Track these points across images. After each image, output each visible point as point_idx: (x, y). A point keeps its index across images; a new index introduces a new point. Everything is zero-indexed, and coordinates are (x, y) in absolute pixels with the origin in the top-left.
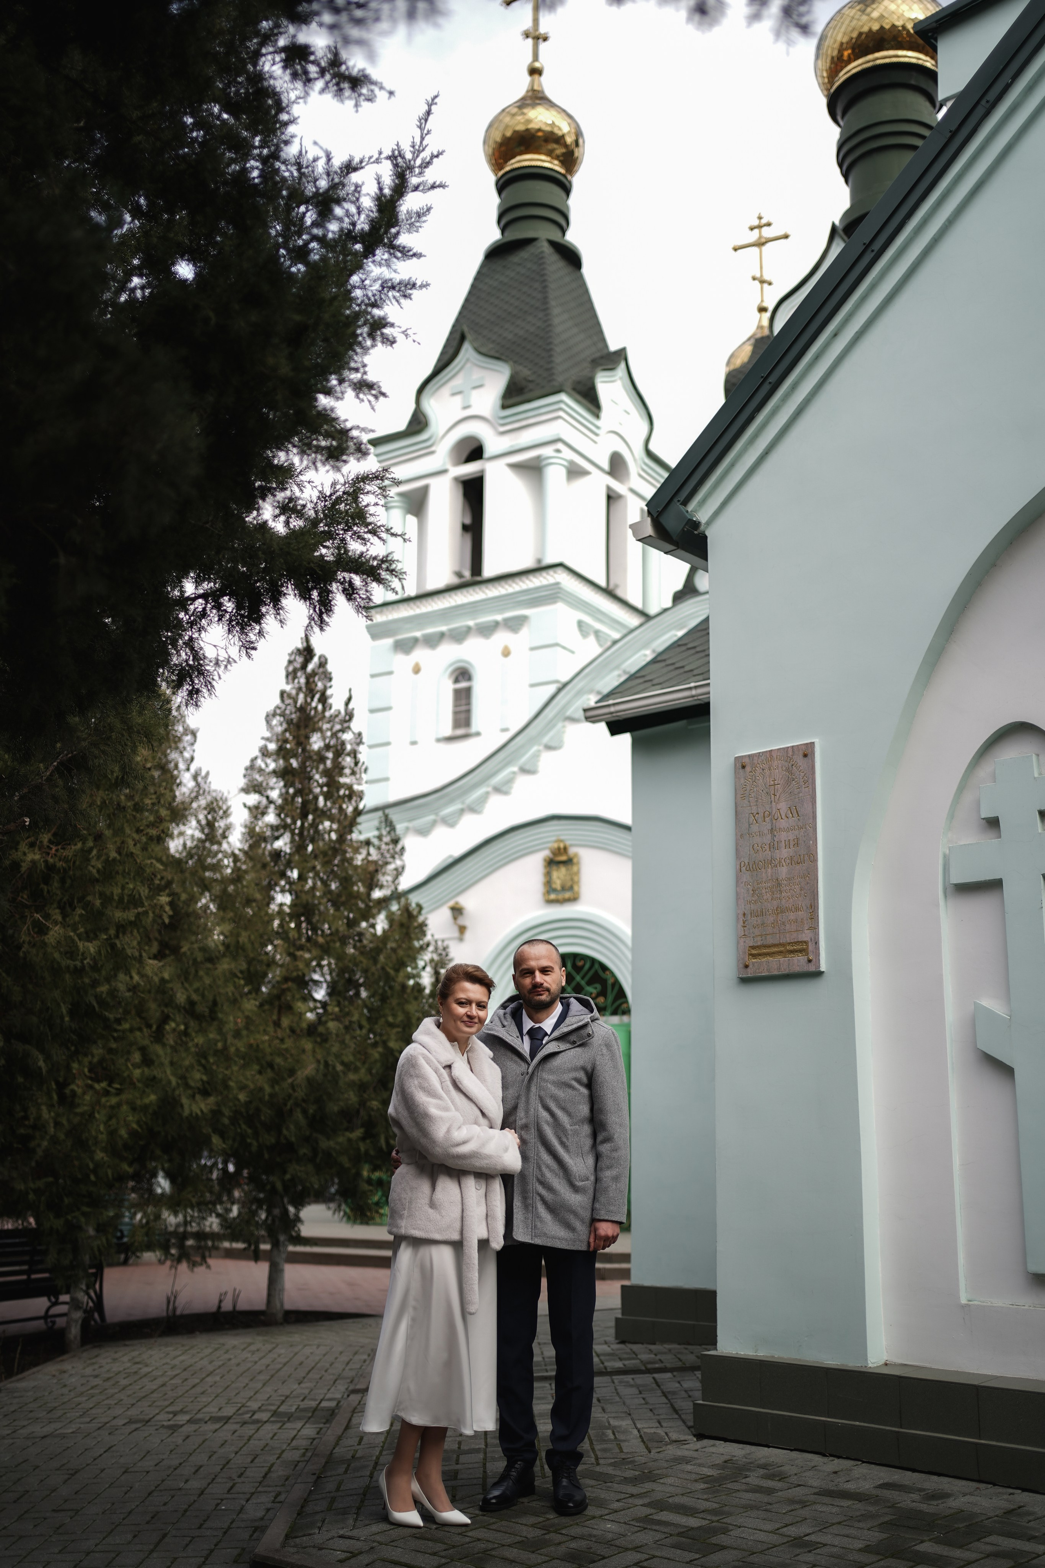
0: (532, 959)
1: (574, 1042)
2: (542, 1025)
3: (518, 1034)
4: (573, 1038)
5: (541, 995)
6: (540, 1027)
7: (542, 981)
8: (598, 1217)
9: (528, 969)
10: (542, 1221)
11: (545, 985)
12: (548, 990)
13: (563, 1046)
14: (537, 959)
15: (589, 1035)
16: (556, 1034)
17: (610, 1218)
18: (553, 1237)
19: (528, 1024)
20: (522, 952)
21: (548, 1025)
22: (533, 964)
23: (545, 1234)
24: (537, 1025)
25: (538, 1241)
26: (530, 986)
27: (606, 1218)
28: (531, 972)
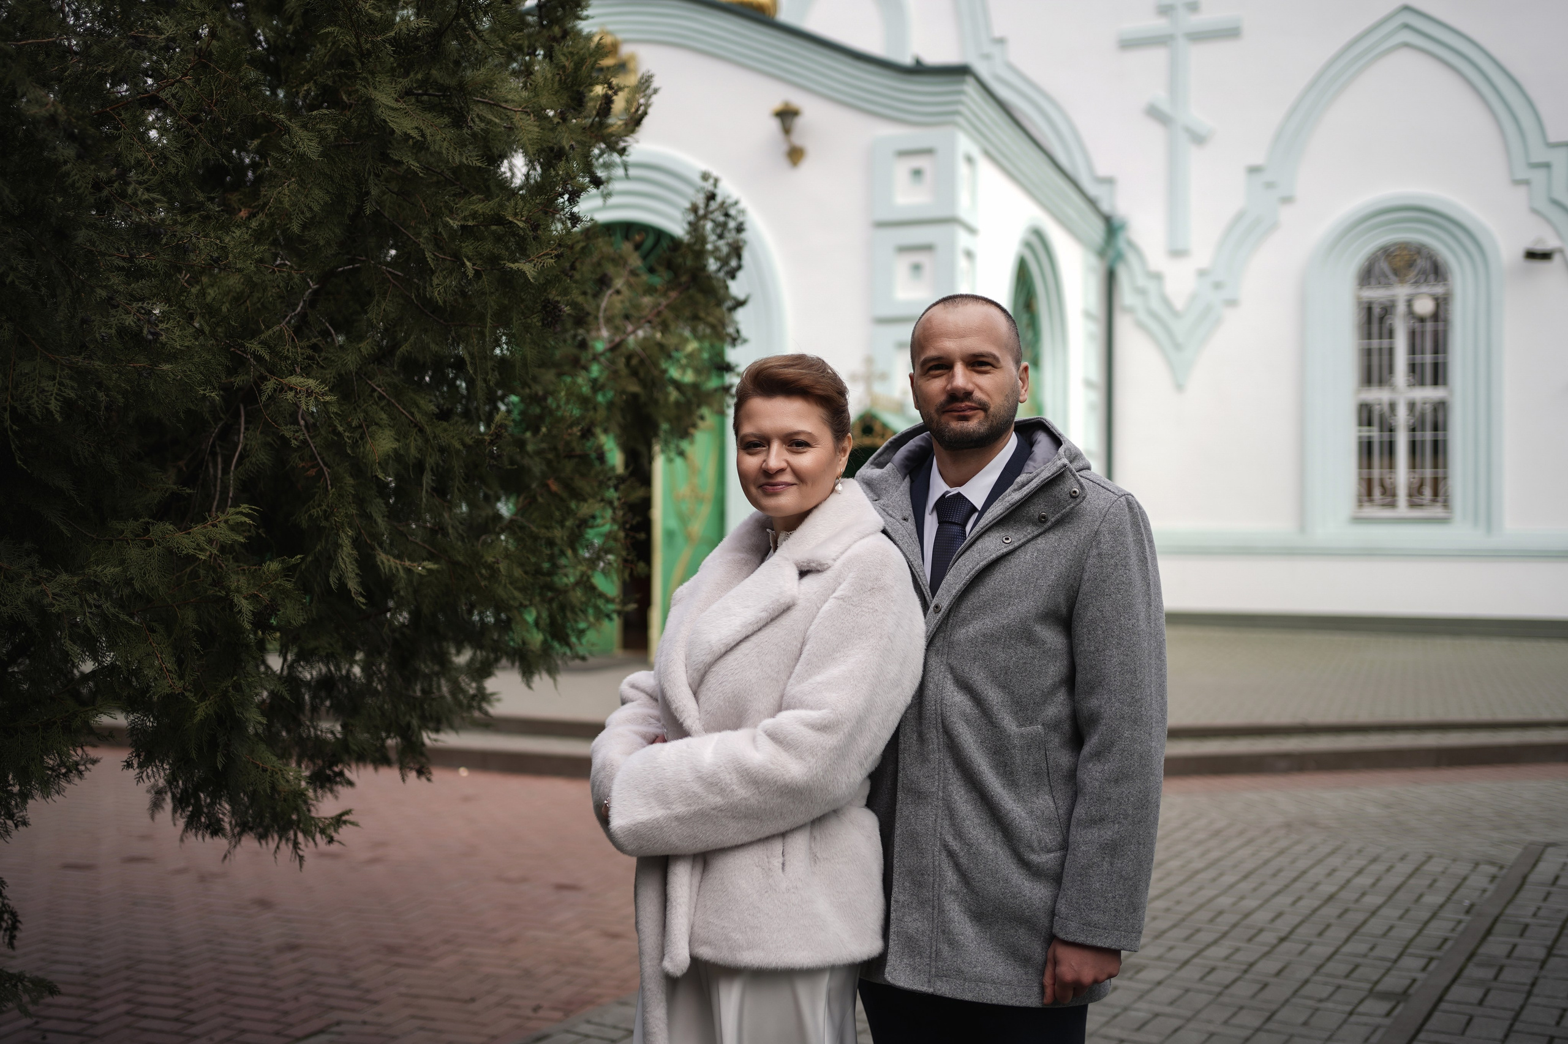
0: (948, 335)
1: (1042, 520)
2: (964, 490)
3: (909, 512)
4: (1038, 509)
5: (966, 419)
6: (959, 494)
7: (970, 387)
8: (1062, 935)
9: (939, 358)
10: (952, 943)
11: (978, 394)
12: (983, 407)
13: (1014, 537)
14: (961, 335)
15: (1073, 496)
16: (998, 509)
17: (1089, 941)
18: (979, 980)
19: (939, 487)
20: (929, 320)
21: (976, 491)
22: (950, 346)
23: (960, 972)
24: (954, 491)
25: (945, 989)
26: (942, 398)
27: (1081, 939)
28: (943, 365)
